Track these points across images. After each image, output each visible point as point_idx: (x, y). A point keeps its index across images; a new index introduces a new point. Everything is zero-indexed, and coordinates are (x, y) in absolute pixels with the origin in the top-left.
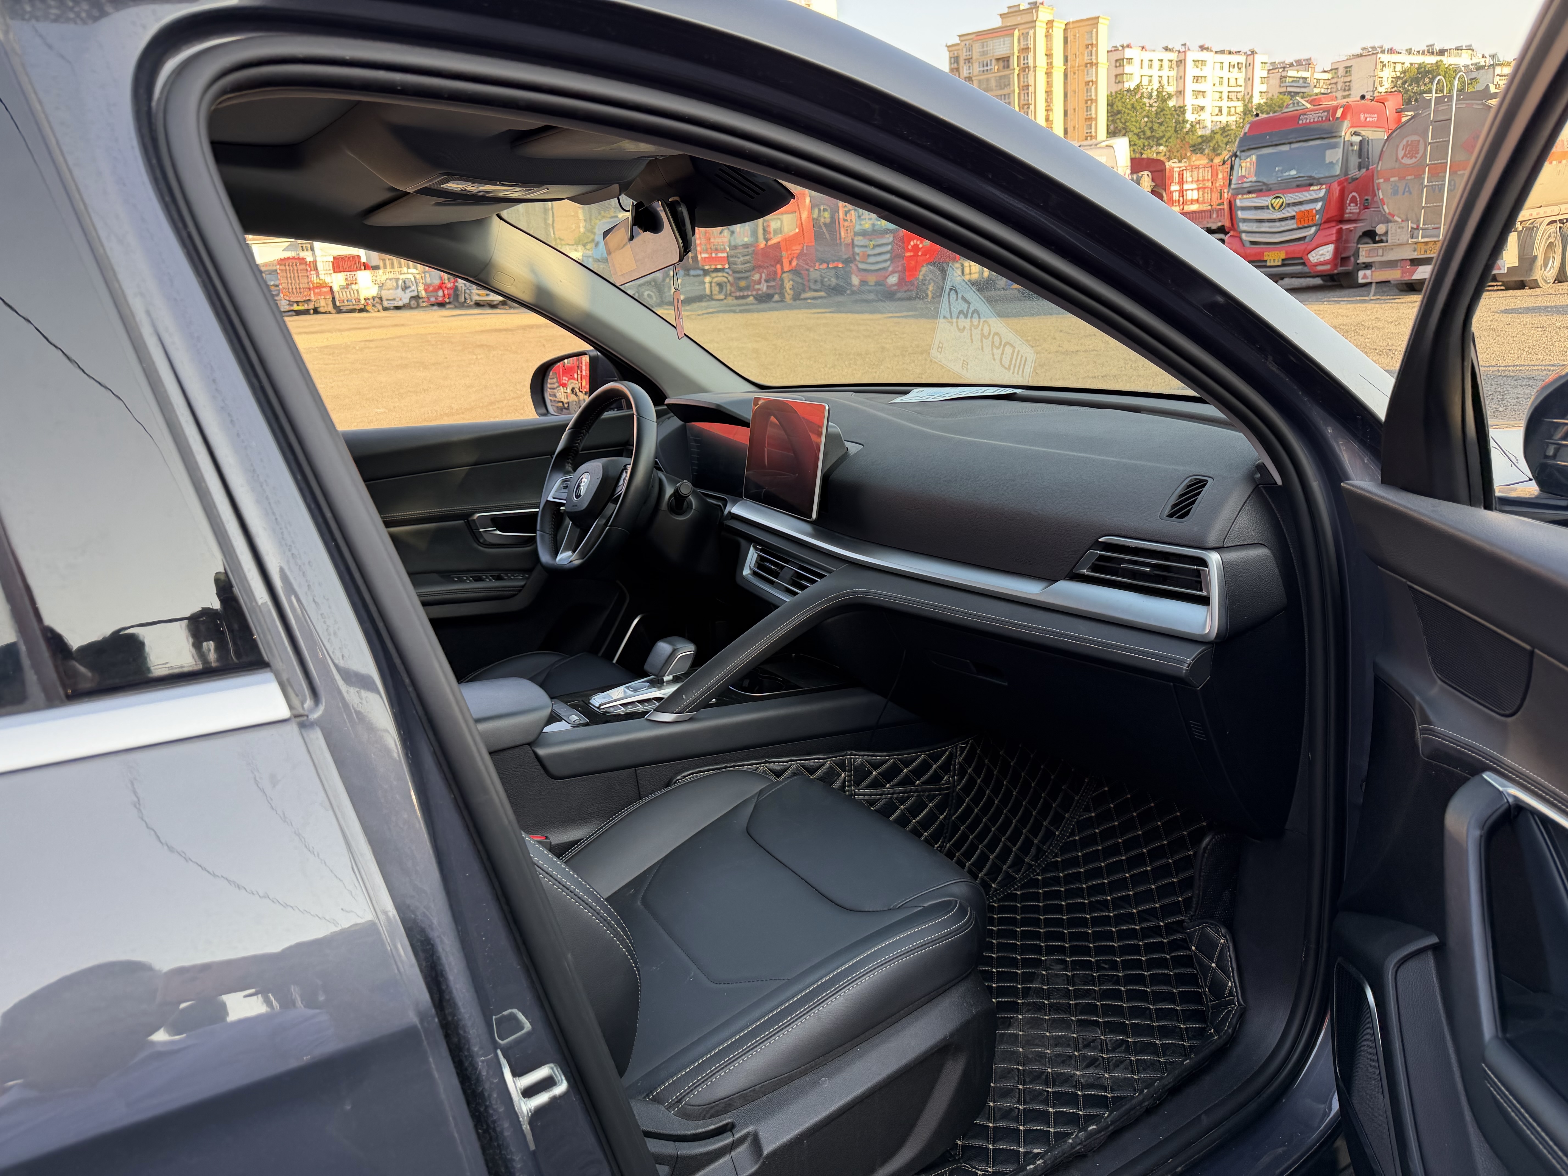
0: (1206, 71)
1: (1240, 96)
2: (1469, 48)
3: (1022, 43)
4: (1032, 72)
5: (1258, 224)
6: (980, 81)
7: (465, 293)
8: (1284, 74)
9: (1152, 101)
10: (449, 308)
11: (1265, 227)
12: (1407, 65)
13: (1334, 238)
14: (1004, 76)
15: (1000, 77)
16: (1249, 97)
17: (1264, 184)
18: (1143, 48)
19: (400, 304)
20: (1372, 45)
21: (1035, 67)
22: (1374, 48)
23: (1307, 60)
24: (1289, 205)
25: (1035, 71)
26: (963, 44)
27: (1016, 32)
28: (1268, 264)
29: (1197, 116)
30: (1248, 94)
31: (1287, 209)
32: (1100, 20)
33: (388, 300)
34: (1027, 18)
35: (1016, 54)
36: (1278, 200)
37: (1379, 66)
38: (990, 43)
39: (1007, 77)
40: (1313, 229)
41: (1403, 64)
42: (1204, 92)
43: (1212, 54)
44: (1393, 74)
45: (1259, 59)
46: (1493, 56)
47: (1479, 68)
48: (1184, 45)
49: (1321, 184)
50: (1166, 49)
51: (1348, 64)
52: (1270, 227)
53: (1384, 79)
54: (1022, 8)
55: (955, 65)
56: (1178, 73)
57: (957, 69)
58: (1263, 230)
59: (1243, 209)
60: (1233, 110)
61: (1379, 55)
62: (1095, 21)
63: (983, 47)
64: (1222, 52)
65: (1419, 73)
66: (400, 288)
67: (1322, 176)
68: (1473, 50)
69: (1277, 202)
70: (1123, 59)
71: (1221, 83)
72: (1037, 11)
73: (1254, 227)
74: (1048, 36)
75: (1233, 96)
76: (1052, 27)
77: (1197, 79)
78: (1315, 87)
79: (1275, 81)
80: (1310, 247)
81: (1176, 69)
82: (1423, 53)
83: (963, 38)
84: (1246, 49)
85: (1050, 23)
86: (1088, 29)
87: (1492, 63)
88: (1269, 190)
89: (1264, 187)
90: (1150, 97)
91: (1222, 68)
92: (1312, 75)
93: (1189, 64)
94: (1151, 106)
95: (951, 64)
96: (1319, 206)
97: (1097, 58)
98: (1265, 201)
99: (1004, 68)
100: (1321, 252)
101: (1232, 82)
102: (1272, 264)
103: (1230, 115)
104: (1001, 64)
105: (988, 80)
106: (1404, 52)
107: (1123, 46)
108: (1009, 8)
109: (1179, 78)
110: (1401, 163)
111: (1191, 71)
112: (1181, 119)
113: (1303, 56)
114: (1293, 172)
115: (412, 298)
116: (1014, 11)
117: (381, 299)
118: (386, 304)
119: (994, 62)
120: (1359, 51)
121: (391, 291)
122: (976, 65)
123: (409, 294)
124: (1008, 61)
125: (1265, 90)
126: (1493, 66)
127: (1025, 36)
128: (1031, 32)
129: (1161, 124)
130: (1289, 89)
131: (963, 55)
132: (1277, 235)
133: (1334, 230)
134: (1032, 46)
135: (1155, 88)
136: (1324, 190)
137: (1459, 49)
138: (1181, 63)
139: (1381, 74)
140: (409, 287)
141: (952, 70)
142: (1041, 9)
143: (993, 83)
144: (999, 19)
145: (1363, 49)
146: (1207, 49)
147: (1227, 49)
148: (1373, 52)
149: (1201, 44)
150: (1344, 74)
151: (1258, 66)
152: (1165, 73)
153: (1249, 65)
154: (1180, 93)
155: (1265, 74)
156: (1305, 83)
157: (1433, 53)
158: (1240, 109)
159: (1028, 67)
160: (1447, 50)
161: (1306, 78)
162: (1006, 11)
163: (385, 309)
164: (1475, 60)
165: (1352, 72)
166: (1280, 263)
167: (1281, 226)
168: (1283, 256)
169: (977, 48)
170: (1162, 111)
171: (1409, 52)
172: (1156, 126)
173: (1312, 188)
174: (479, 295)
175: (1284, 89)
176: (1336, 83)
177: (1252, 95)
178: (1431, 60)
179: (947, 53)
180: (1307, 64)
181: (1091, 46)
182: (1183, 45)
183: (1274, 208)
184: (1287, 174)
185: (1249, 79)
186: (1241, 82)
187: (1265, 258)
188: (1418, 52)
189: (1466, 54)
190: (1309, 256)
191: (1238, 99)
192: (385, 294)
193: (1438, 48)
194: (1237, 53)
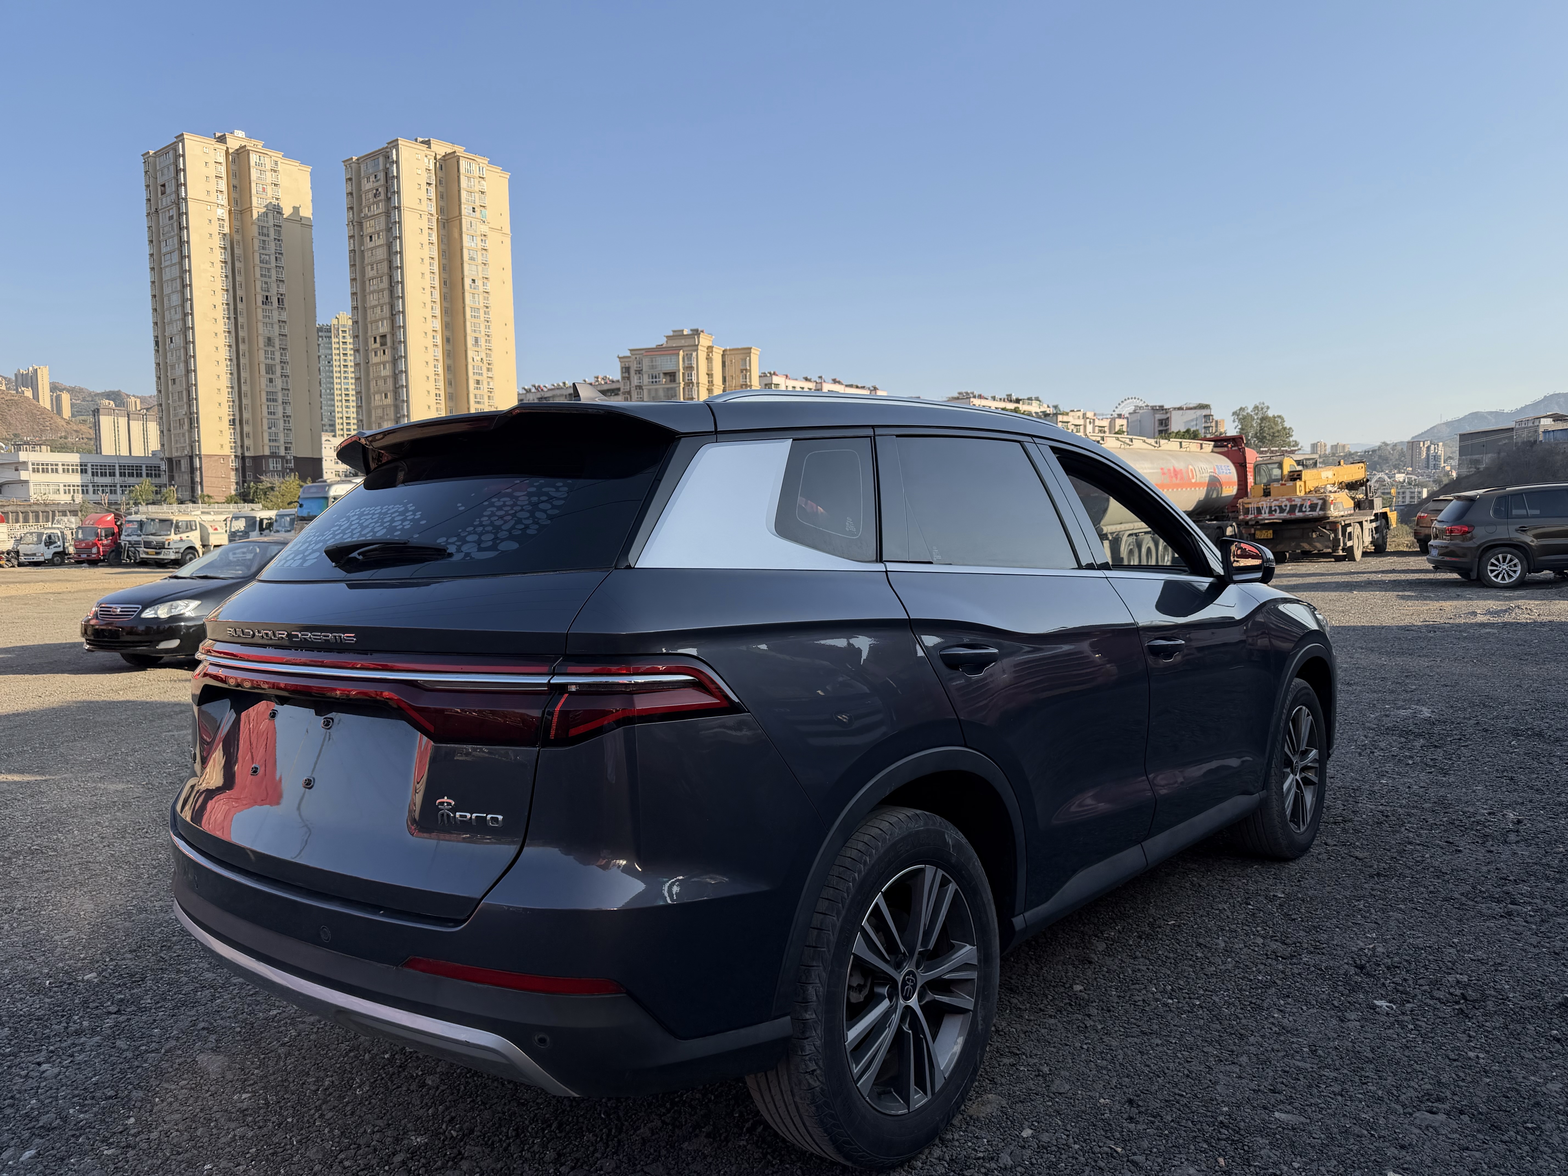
2: (1037, 399)
3: (686, 362)
4: (695, 387)
6: (649, 390)
7: (128, 551)
10: (102, 566)
14: (671, 388)
15: (668, 389)
18: (787, 376)
19: (42, 559)
20: (966, 391)
21: (698, 383)
22: (967, 393)
25: (698, 387)
26: (634, 357)
27: (681, 352)
32: (752, 351)
33: (25, 555)
34: (689, 342)
35: (681, 371)
38: (658, 359)
39: (673, 389)
41: (990, 407)
46: (1056, 407)
47: (1047, 415)
48: (820, 377)
50: (806, 379)
54: (685, 333)
55: (627, 375)
57: (629, 378)
61: (972, 400)
62: (748, 351)
63: (652, 361)
64: (850, 386)
66: (43, 543)
68: (1040, 401)
70: (771, 384)
72: (699, 338)
74: (709, 359)
76: (712, 352)
82: (1004, 400)
83: (634, 352)
84: (869, 385)
85: (710, 349)
86: (741, 356)
87: (1055, 412)
95: (622, 373)
97: (750, 381)
99: (671, 381)
104: (668, 378)
105: (656, 390)
106: (990, 398)
107: (770, 373)
108: (674, 331)
115: (56, 554)
116: (678, 335)
117: (17, 553)
118: (22, 559)
119: (662, 375)
120: (956, 395)
121: (31, 546)
122: (645, 377)
123: (53, 549)
124: (674, 376)
126: (1056, 415)
127: (688, 357)
128: (694, 354)
131: (634, 367)
134: (695, 366)
137: (1030, 399)
140: (55, 542)
141: (623, 378)
142: (702, 335)
143: (661, 393)
144: (665, 339)
145: (960, 393)
146: (839, 382)
147: (855, 384)
148: (967, 396)
149: (833, 378)
157: (1011, 401)
159: (692, 383)
160: (1021, 400)
162: (671, 334)
163: (20, 565)
164: (1042, 409)
169: (646, 363)
171: (994, 398)
174: (147, 553)
178: (1011, 406)
179: (619, 364)
181: (745, 371)
188: (1001, 399)
189: (1035, 403)
192: (22, 549)
193: (1014, 398)
194: (863, 387)
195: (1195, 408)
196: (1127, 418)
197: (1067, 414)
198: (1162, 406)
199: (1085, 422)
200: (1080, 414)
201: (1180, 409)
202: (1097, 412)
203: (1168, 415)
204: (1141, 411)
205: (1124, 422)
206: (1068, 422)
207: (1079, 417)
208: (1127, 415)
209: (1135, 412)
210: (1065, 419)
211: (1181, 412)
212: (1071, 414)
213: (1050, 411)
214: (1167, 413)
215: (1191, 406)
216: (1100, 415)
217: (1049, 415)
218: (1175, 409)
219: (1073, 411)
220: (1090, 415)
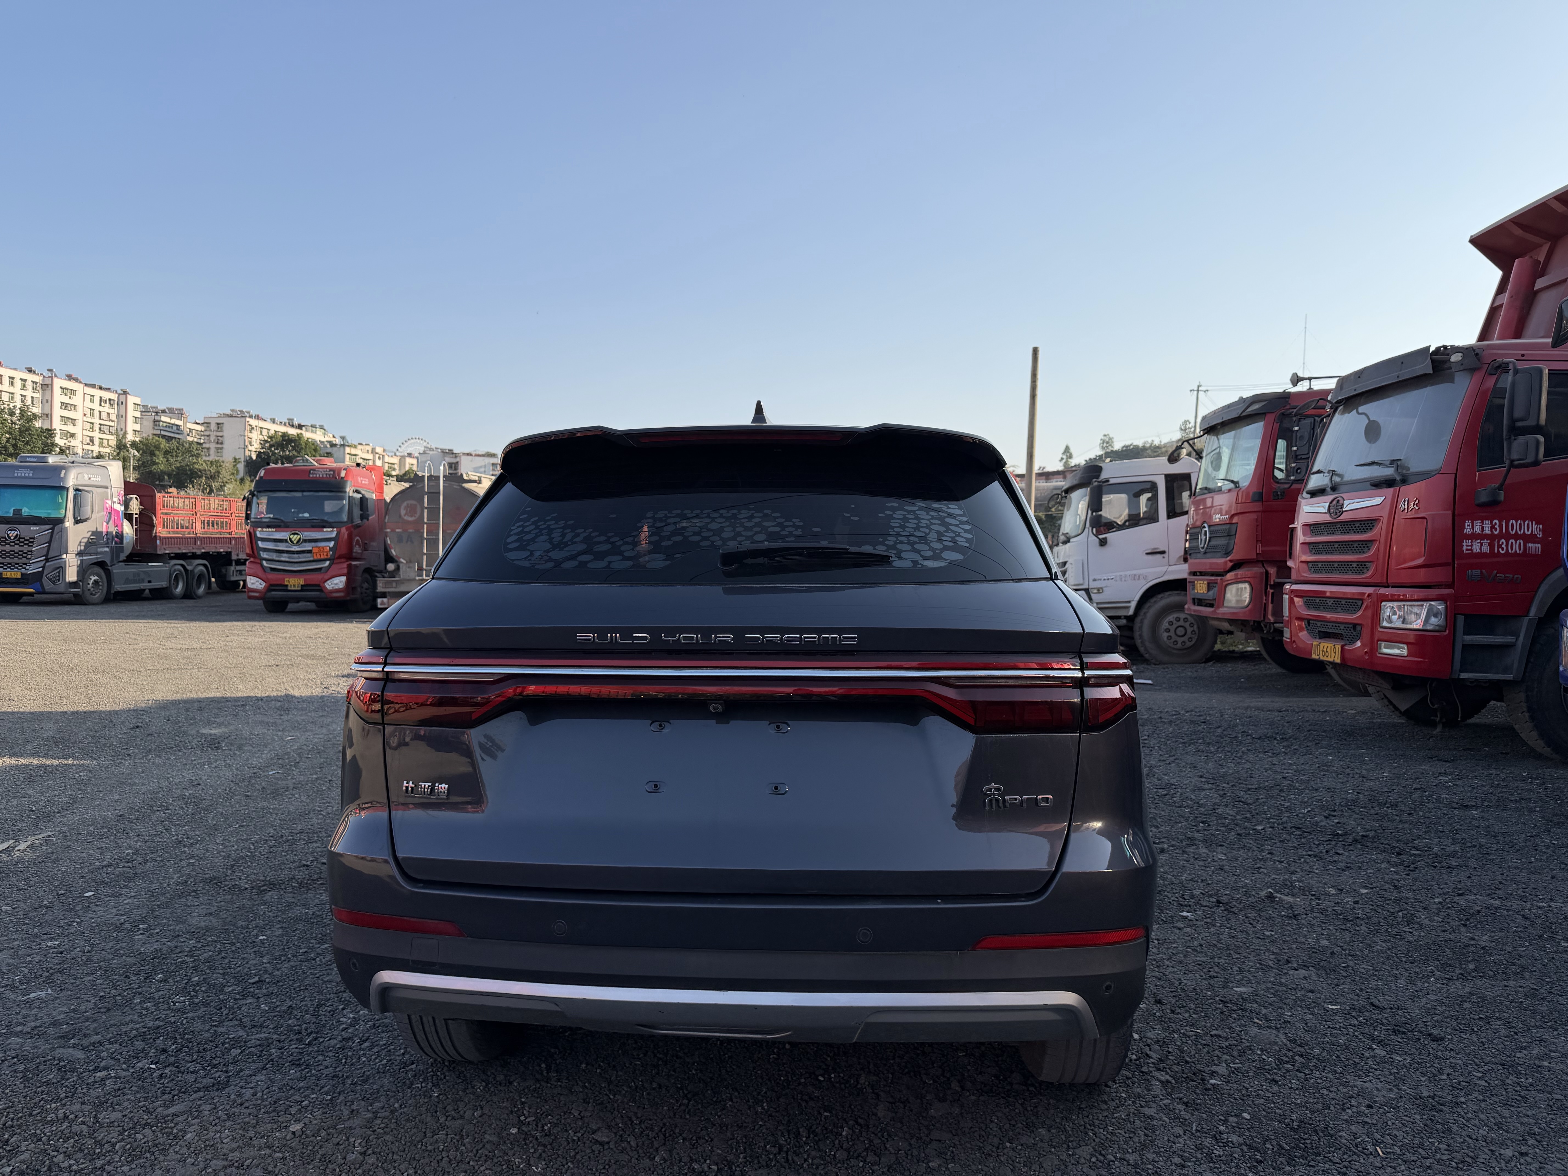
0: (77, 400)
1: (113, 430)
2: (322, 427)
5: (278, 554)
8: (157, 418)
9: (14, 419)
11: (284, 557)
12: (272, 432)
13: (345, 571)
16: (122, 432)
17: (282, 521)
20: (241, 409)
22: (241, 411)
23: (180, 410)
24: (305, 541)
28: (289, 588)
29: (66, 441)
30: (122, 430)
31: (304, 544)
36: (296, 536)
37: (248, 428)
40: (328, 563)
41: (269, 430)
42: (75, 420)
43: (82, 386)
44: (261, 437)
45: (131, 400)
46: (343, 438)
47: (333, 445)
48: (50, 370)
49: (333, 527)
50: (30, 370)
51: (220, 421)
52: (288, 558)
53: (254, 440)
56: (43, 395)
58: (283, 559)
59: (263, 540)
60: (105, 442)
61: (247, 419)
64: (93, 386)
65: (283, 440)
67: (332, 521)
68: (325, 430)
69: (295, 538)
71: (92, 415)
73: (274, 556)
75: (105, 429)
77: (65, 406)
78: (188, 435)
79: (149, 423)
80: (326, 577)
81: (41, 391)
82: (285, 424)
84: (117, 387)
87: (342, 443)
88: (287, 527)
89: (282, 524)
90: (12, 414)
91: (92, 401)
92: (185, 424)
93: (57, 391)
94: (12, 423)
96: (332, 544)
98: (284, 535)
100: (335, 582)
101: (104, 415)
102: (293, 588)
103: (103, 447)
106: (269, 420)
109: (45, 401)
110: (403, 519)
111: (58, 398)
112: (49, 441)
113: (175, 406)
114: (307, 515)
120: (229, 412)
125: (139, 429)
126: (343, 446)
129: (27, 443)
130: (163, 433)
132: (296, 565)
133: (345, 565)
135: (19, 406)
136: (335, 533)
137: (313, 426)
138: (47, 387)
139: (250, 435)
145: (232, 411)
146: (76, 380)
147: (97, 383)
148: (242, 415)
149: (69, 373)
150: (216, 428)
151: (130, 406)
152: (29, 393)
153: (121, 404)
154: (48, 416)
155: (138, 415)
156: (178, 430)
157: (293, 426)
158: (113, 443)
160: (304, 426)
161: (179, 426)
164: (327, 439)
165: (224, 428)
166: (300, 588)
167: (299, 558)
168: (302, 583)
170: (26, 430)
171: (273, 421)
172: (20, 444)
173: (325, 530)
175: (158, 432)
176: (208, 436)
177: (126, 431)
178: (293, 432)
180: (180, 414)
182: (48, 370)
183: (292, 542)
184: (301, 515)
185: (122, 416)
186: (113, 417)
187: (286, 583)
188: (281, 423)
189: (319, 432)
190: (326, 584)
191: (111, 433)
193: (296, 423)
194: (108, 389)
195: (483, 456)
196: (417, 458)
197: (355, 447)
198: (452, 450)
199: (374, 456)
200: (369, 448)
201: (469, 454)
202: (386, 448)
203: (458, 459)
204: (431, 453)
205: (414, 461)
206: (355, 455)
207: (368, 451)
208: (416, 455)
209: (424, 453)
210: (353, 451)
211: (470, 457)
212: (360, 447)
213: (338, 441)
214: (456, 457)
215: (480, 453)
216: (390, 451)
217: (335, 445)
218: (464, 454)
219: (361, 444)
220: (379, 450)
